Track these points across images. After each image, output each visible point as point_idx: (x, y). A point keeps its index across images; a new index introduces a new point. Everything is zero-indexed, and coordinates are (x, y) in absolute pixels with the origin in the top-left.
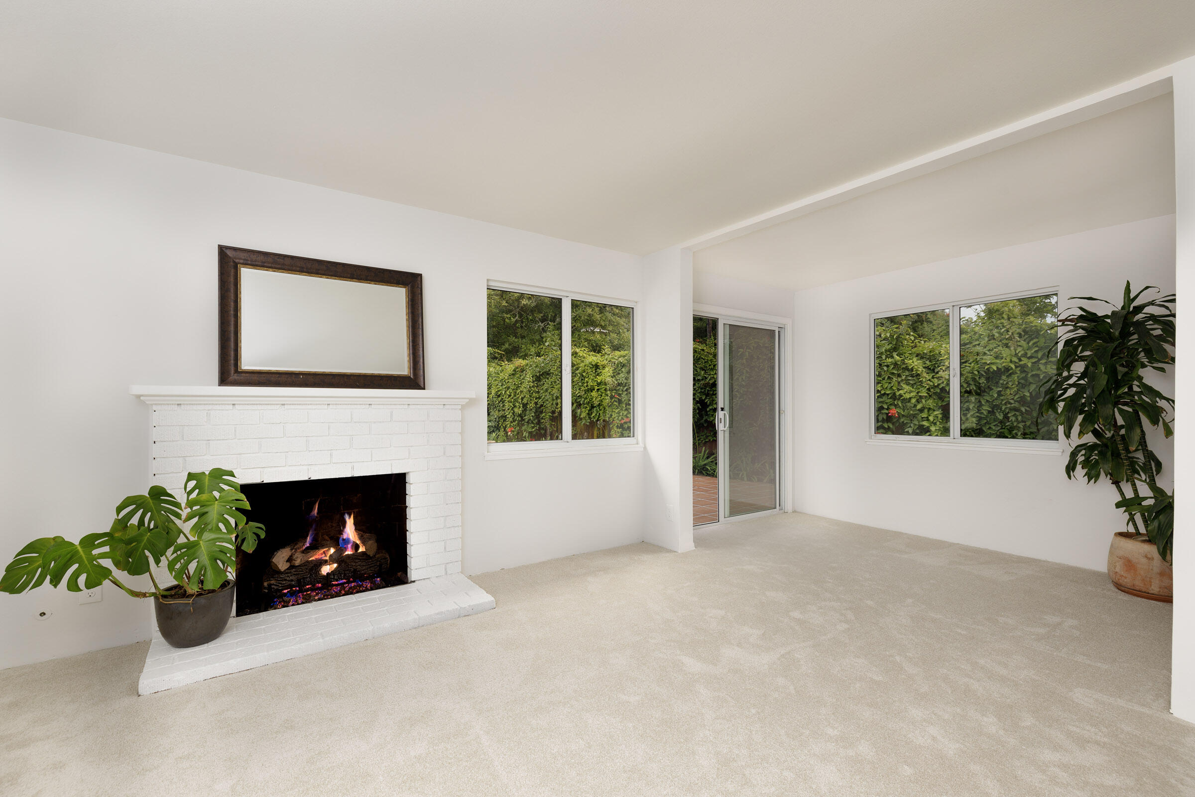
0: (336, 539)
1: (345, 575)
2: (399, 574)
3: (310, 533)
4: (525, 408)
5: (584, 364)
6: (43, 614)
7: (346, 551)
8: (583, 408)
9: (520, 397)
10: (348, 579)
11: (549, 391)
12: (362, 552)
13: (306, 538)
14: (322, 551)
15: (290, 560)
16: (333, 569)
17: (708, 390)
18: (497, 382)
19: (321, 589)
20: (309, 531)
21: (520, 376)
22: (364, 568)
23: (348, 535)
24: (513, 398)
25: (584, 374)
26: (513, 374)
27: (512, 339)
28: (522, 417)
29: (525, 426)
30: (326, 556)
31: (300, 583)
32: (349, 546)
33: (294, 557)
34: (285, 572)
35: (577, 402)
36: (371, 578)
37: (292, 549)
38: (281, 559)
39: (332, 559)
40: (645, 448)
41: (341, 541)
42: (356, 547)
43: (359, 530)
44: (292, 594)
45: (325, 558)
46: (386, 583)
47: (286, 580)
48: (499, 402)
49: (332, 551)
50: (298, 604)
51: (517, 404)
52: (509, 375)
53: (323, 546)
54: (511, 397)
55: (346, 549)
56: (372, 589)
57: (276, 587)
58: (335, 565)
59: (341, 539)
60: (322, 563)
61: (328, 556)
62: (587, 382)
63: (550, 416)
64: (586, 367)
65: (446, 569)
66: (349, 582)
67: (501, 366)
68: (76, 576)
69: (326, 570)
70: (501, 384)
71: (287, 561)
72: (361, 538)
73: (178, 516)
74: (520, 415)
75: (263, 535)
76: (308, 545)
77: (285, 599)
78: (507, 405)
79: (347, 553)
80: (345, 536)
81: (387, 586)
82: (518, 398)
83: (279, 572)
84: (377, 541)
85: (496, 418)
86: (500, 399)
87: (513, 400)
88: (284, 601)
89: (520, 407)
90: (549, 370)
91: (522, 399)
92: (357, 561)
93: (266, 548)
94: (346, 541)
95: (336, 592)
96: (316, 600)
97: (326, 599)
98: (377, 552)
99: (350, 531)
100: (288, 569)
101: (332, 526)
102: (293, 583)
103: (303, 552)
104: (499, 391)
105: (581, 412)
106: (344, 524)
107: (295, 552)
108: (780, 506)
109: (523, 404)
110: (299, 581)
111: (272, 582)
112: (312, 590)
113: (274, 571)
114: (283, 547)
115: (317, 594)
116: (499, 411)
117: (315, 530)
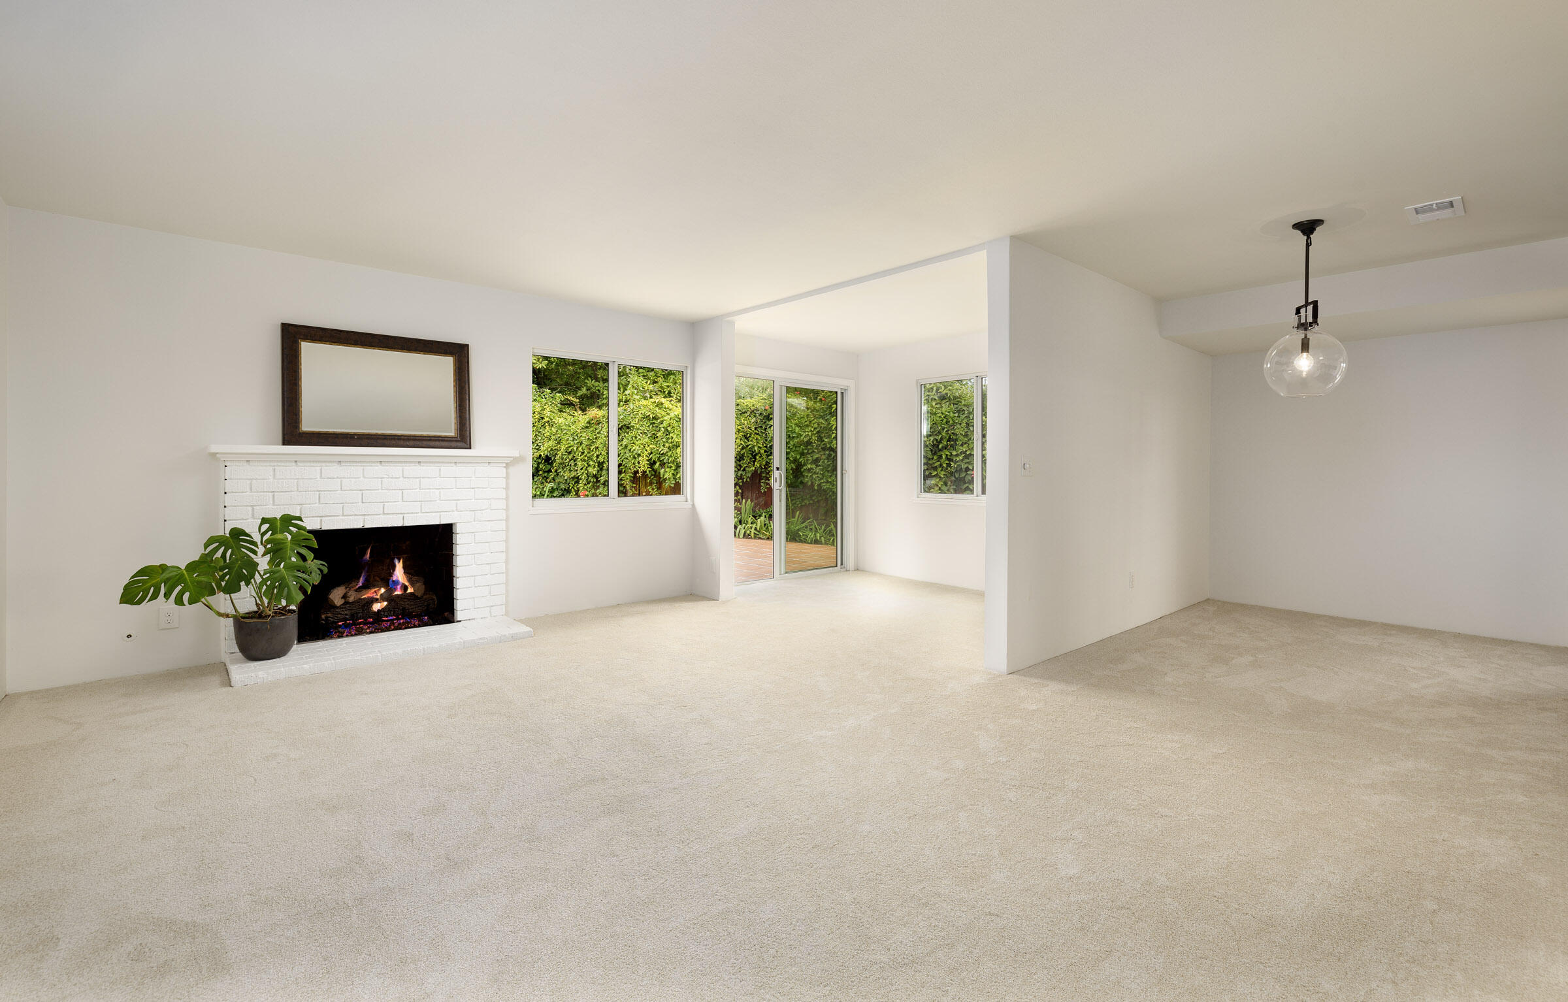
0: (386, 579)
1: (394, 612)
2: (446, 614)
3: (363, 575)
4: (601, 467)
5: (669, 417)
6: (129, 636)
7: (395, 591)
8: (668, 467)
9: (595, 455)
10: (397, 616)
11: (629, 448)
12: (411, 593)
13: (359, 579)
14: (373, 590)
15: (345, 597)
16: (383, 607)
17: (803, 449)
18: (567, 436)
19: (372, 623)
20: (361, 573)
21: (596, 429)
22: (412, 607)
23: (397, 577)
24: (586, 456)
25: (669, 429)
26: (587, 427)
27: (590, 382)
28: (597, 478)
29: (601, 489)
30: (377, 595)
31: (354, 618)
32: (399, 587)
33: (349, 594)
34: (340, 607)
35: (661, 461)
36: (419, 616)
37: (346, 588)
38: (336, 596)
39: (383, 598)
40: (693, 505)
41: (390, 582)
42: (405, 588)
43: (408, 573)
44: (346, 626)
45: (376, 597)
46: (432, 621)
47: (341, 614)
48: (570, 461)
49: (383, 590)
50: (352, 635)
51: (591, 463)
52: (582, 428)
53: (374, 587)
54: (585, 454)
55: (395, 589)
56: (419, 626)
57: (332, 620)
58: (385, 603)
59: (391, 581)
60: (373, 600)
61: (379, 595)
62: (672, 438)
63: (630, 476)
64: (672, 421)
65: (490, 612)
66: (398, 619)
67: (574, 416)
68: (181, 594)
69: (377, 607)
70: (572, 439)
71: (342, 598)
72: (410, 580)
73: (255, 553)
74: (595, 476)
75: (326, 570)
76: (361, 585)
77: (340, 630)
78: (579, 464)
79: (396, 593)
80: (394, 578)
81: (434, 624)
82: (593, 455)
83: (335, 607)
84: (425, 584)
85: (566, 480)
86: (570, 457)
87: (586, 458)
88: (339, 632)
89: (594, 467)
90: (630, 424)
91: (598, 456)
92: (405, 600)
93: (328, 583)
94: (396, 583)
95: (386, 627)
96: (367, 633)
97: (376, 632)
98: (425, 594)
99: (399, 574)
100: (343, 604)
101: (383, 569)
102: (347, 617)
103: (356, 591)
104: (570, 447)
105: (665, 472)
106: (394, 567)
107: (350, 590)
108: (842, 564)
109: (599, 463)
110: (352, 615)
111: (329, 615)
112: (364, 624)
113: (331, 605)
114: (339, 585)
115: (369, 628)
116: (570, 471)
117: (367, 572)
